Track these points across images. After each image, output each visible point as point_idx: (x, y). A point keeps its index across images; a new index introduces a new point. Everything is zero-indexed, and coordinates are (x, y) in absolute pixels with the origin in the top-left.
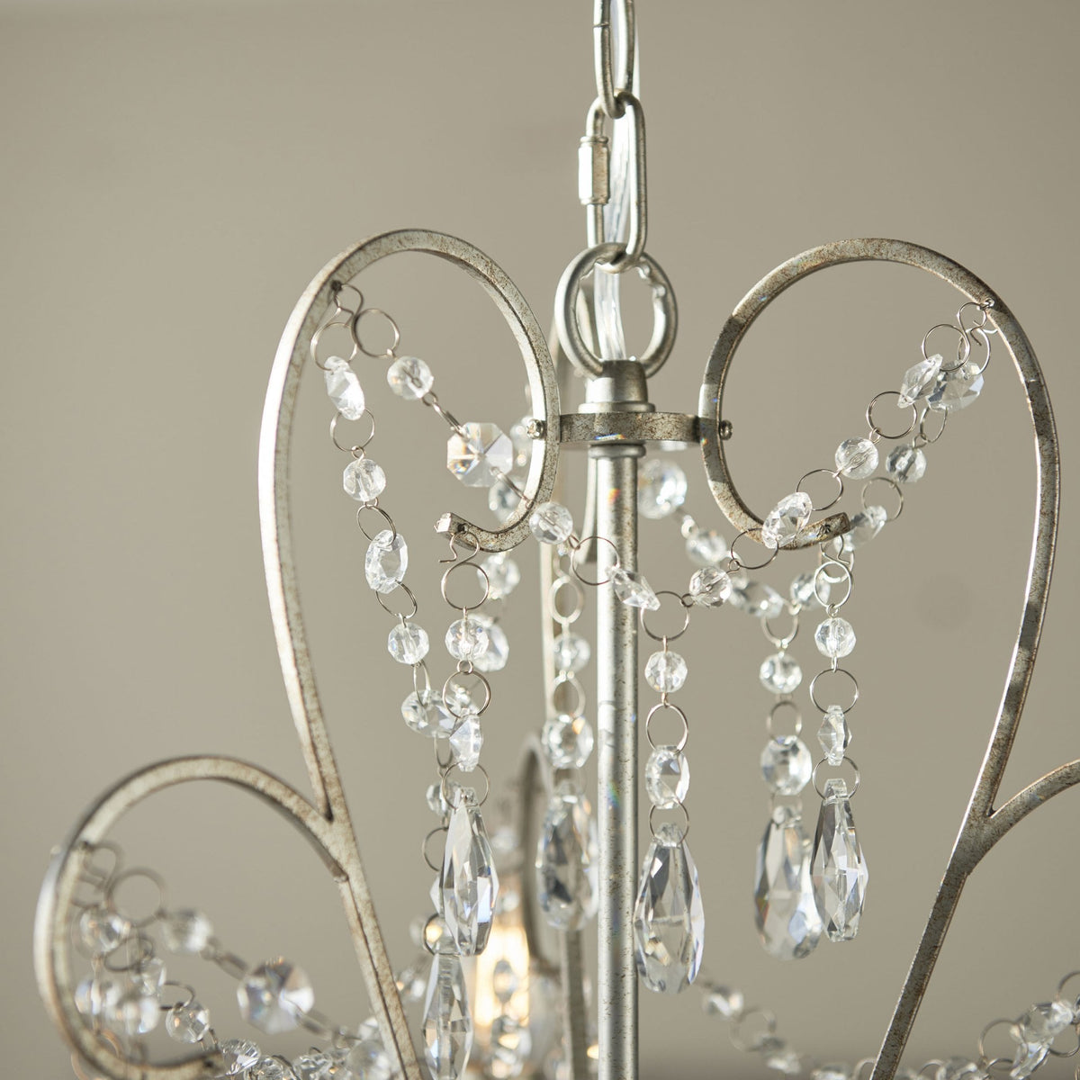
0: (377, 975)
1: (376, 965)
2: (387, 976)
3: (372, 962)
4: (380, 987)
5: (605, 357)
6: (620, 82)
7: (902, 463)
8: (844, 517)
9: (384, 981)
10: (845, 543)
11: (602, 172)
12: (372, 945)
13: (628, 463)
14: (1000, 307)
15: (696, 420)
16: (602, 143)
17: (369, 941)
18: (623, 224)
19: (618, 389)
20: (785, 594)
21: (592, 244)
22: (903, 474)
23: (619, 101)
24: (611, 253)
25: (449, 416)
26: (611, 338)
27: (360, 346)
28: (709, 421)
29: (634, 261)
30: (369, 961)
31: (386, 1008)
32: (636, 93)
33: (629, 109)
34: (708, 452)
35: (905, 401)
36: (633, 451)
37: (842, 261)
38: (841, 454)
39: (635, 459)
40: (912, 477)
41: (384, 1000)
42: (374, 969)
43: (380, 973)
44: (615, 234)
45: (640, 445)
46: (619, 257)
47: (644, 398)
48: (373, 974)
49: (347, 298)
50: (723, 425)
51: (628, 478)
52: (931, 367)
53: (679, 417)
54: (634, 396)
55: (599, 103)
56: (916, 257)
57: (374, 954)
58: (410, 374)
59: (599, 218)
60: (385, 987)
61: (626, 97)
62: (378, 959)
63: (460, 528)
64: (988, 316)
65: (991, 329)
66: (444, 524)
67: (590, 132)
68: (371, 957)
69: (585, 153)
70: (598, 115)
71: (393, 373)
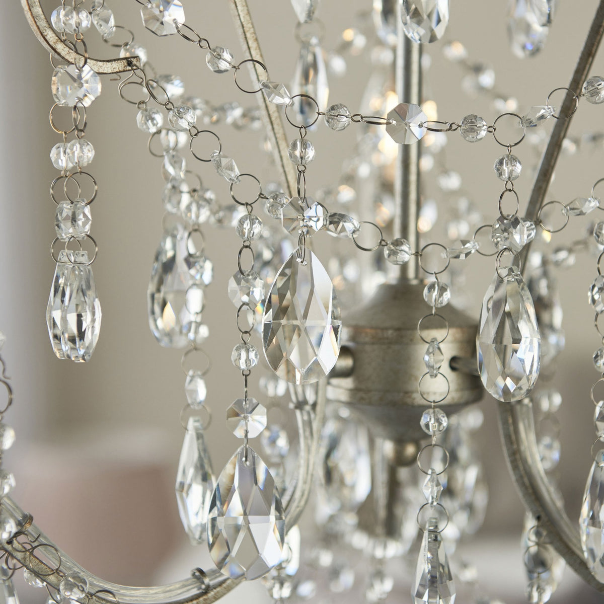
0: (243, 27)
1: (243, 20)
2: (250, 28)
3: (240, 19)
4: (245, 35)
9: (248, 31)
12: (239, 8)
17: (238, 5)
30: (238, 18)
31: (249, 48)
41: (247, 43)
42: (242, 23)
43: (245, 26)
48: (241, 27)
57: (241, 13)
60: (248, 35)
62: (244, 17)
68: (239, 15)
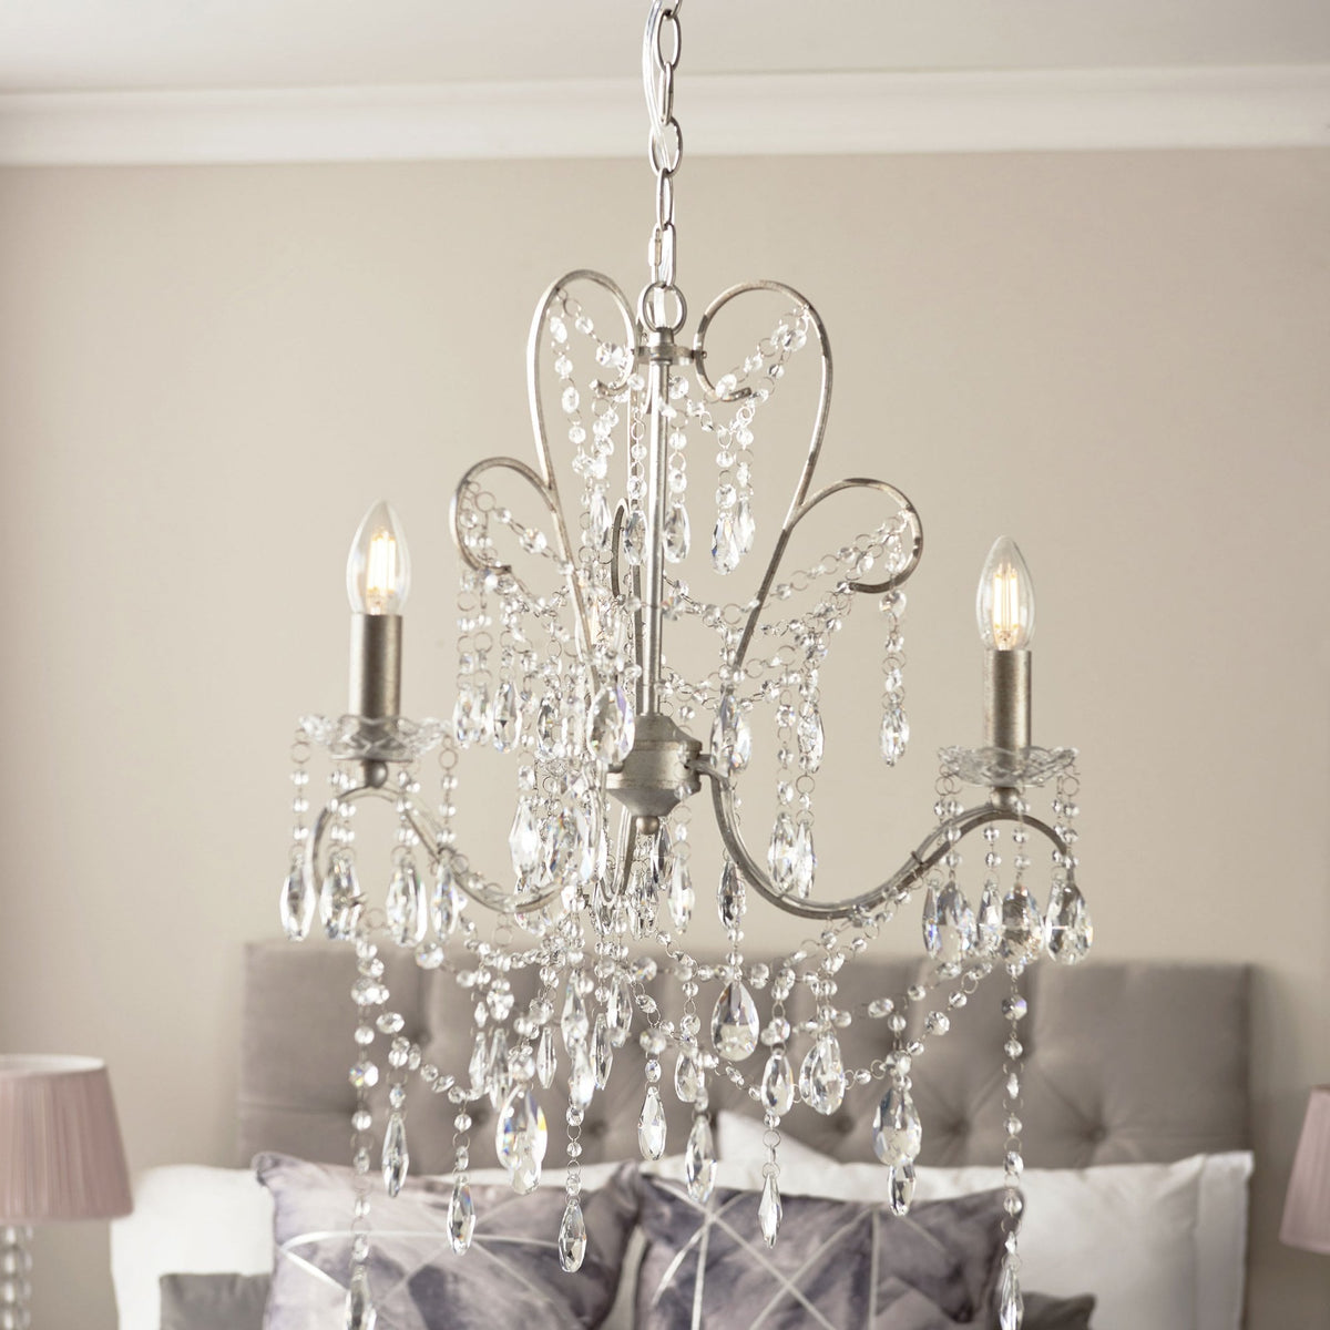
5: (657, 326)
6: (667, 218)
7: (774, 370)
8: (749, 389)
10: (750, 403)
11: (659, 253)
13: (665, 367)
14: (811, 308)
15: (693, 351)
16: (658, 241)
18: (666, 274)
19: (662, 337)
20: (727, 427)
21: (653, 281)
22: (774, 375)
23: (666, 225)
24: (661, 284)
25: (599, 341)
26: (661, 320)
27: (566, 311)
28: (697, 352)
29: (670, 288)
32: (673, 222)
33: (670, 227)
34: (697, 364)
35: (774, 342)
36: (668, 363)
37: (752, 289)
38: (748, 361)
39: (668, 366)
40: (778, 376)
44: (663, 278)
45: (670, 360)
46: (664, 286)
47: (673, 341)
49: (562, 293)
50: (703, 353)
51: (665, 373)
52: (784, 328)
53: (686, 349)
54: (669, 341)
55: (658, 225)
56: (780, 288)
58: (584, 323)
59: (657, 271)
61: (669, 223)
63: (600, 385)
64: (807, 312)
65: (807, 317)
66: (594, 384)
67: (654, 237)
69: (652, 244)
70: (658, 230)
71: (578, 323)
